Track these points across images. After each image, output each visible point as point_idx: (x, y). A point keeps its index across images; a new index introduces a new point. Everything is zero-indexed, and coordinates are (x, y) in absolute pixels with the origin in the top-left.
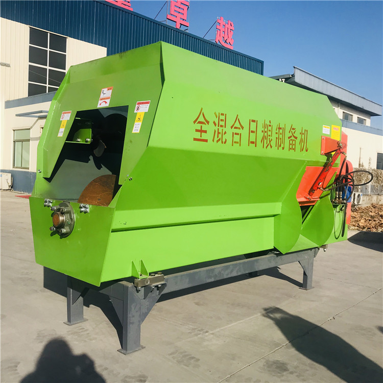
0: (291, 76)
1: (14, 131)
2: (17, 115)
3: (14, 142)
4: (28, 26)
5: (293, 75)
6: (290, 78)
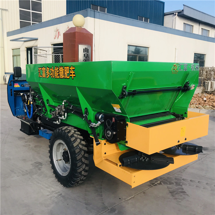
0: (181, 11)
1: (12, 49)
2: (11, 40)
3: (13, 56)
5: (183, 10)
6: (181, 12)
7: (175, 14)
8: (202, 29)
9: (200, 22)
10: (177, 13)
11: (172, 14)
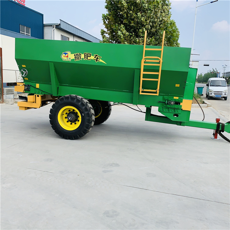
5: (60, 24)
6: (58, 25)
9: (74, 35)
10: (55, 26)
11: (50, 25)
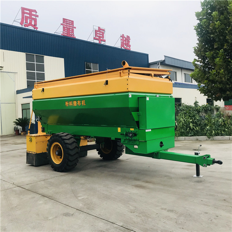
0: (163, 61)
1: (22, 104)
2: (23, 98)
3: (22, 110)
4: (25, 53)
7: (158, 63)
8: (184, 73)
9: (182, 69)
10: (159, 63)
11: (155, 63)
